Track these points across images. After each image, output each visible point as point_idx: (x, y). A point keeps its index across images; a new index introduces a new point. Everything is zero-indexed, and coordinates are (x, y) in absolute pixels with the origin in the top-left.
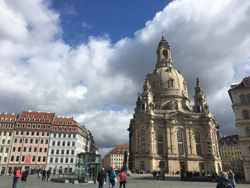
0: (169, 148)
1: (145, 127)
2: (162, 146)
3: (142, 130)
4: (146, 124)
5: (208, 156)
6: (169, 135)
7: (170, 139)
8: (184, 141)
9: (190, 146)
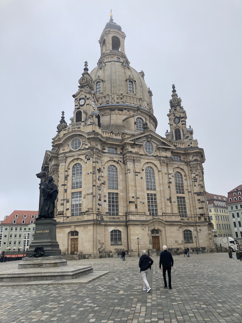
1: (83, 157)
2: (117, 198)
5: (199, 218)
6: (131, 176)
8: (158, 189)
9: (170, 199)
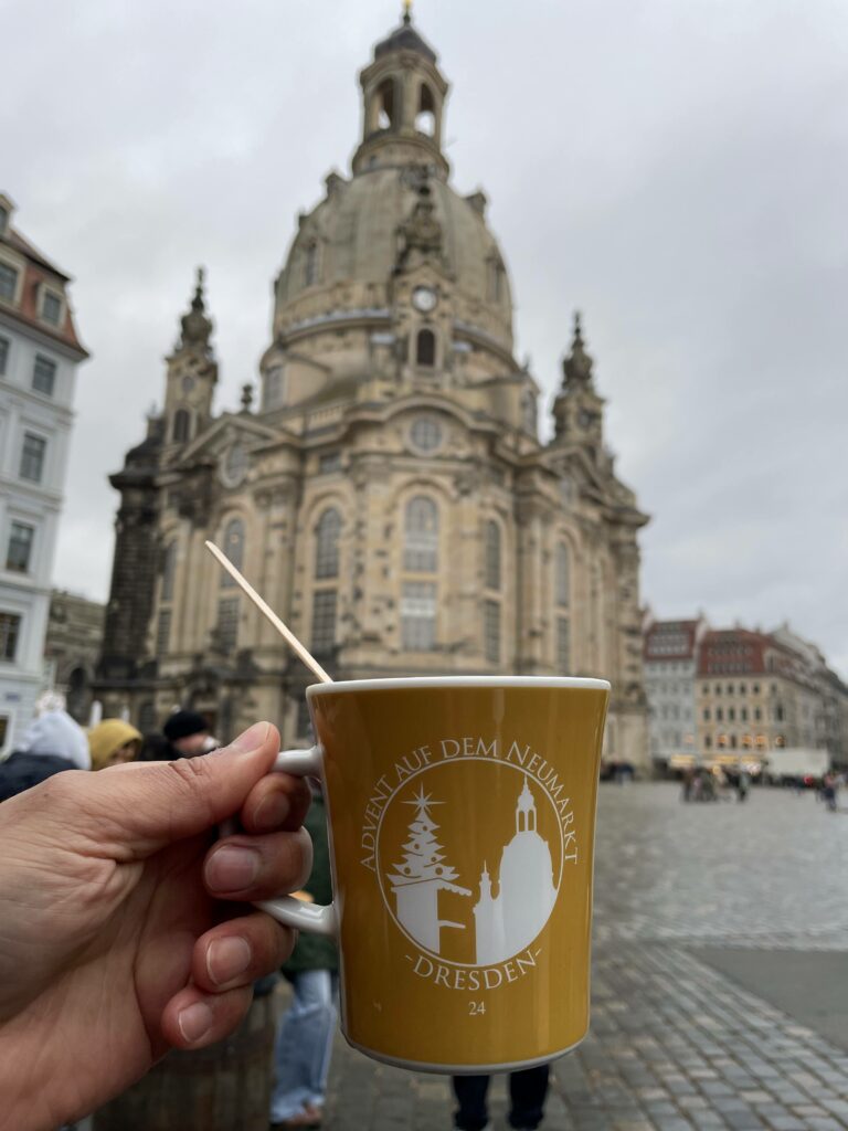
1: (446, 482)
2: (497, 615)
3: (418, 498)
4: (454, 466)
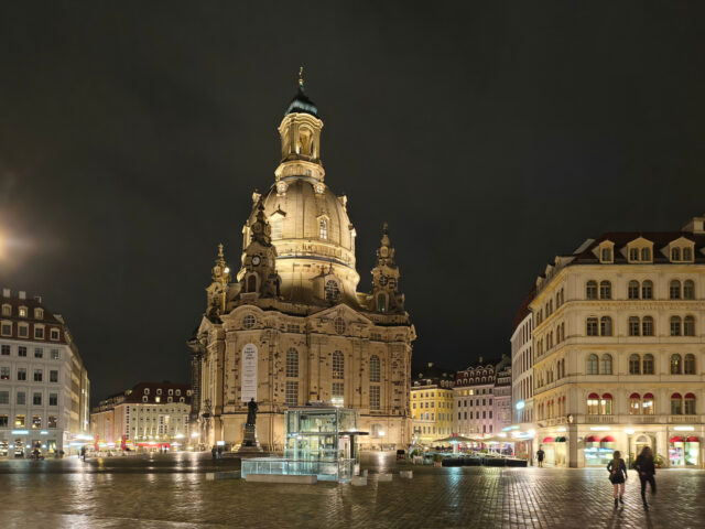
0: (313, 393)
2: (296, 388)
5: (394, 411)
6: (314, 362)
7: (317, 372)
8: (346, 377)
9: (360, 390)
